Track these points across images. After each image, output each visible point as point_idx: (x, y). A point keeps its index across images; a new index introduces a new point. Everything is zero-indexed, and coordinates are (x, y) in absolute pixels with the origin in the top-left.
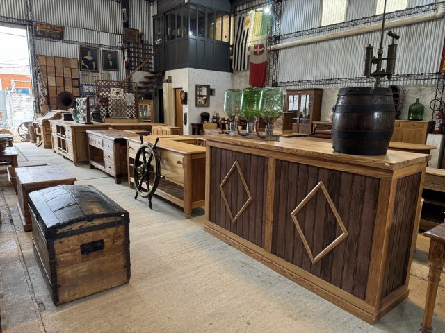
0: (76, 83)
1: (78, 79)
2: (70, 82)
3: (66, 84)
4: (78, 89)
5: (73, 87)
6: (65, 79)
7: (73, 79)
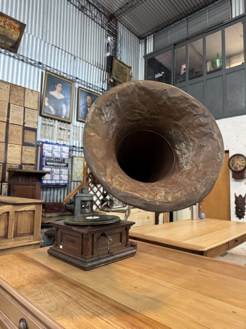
0: (29, 137)
1: (35, 130)
2: (21, 134)
3: (10, 137)
4: (32, 150)
5: (24, 144)
6: (11, 127)
7: (25, 128)
